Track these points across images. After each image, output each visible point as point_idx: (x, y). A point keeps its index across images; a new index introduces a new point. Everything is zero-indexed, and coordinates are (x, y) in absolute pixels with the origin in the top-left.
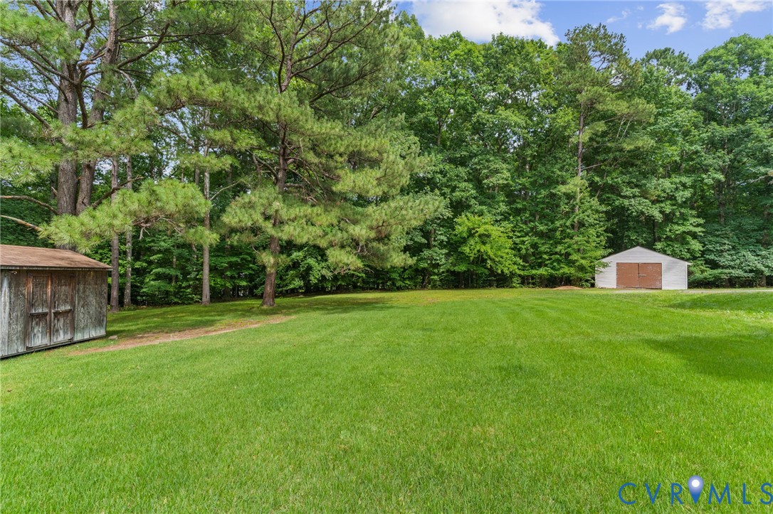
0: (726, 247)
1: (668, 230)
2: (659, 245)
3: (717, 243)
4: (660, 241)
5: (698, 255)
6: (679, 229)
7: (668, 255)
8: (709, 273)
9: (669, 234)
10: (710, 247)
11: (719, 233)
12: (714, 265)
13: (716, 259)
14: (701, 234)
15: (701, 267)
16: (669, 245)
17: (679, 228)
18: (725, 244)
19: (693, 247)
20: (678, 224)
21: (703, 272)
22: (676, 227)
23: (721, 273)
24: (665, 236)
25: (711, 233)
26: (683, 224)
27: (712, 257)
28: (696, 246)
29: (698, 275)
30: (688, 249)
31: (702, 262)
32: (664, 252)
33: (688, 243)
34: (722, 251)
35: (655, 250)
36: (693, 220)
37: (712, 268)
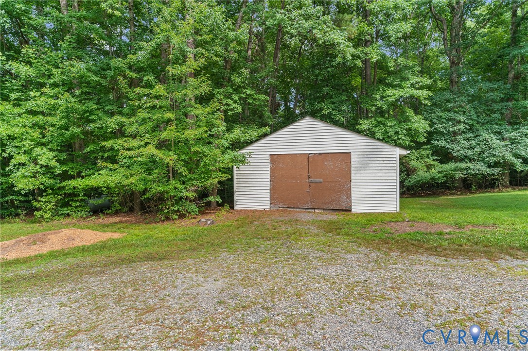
0: (462, 127)
1: (378, 97)
2: (365, 125)
3: (449, 120)
4: (367, 118)
5: (422, 139)
6: (393, 94)
7: (379, 139)
8: (438, 170)
9: (379, 103)
10: (438, 126)
11: (452, 104)
12: (444, 156)
13: (448, 146)
14: (426, 102)
15: (427, 160)
16: (379, 123)
17: (395, 92)
18: (459, 122)
19: (416, 126)
20: (394, 87)
21: (429, 167)
22: (390, 92)
23: (455, 170)
24: (374, 109)
25: (440, 106)
26: (399, 86)
27: (442, 143)
28: (420, 124)
29: (423, 174)
30: (409, 130)
31: (428, 152)
32: (371, 135)
33: (407, 120)
34: (455, 134)
35: (359, 132)
36: (414, 79)
37: (441, 162)
